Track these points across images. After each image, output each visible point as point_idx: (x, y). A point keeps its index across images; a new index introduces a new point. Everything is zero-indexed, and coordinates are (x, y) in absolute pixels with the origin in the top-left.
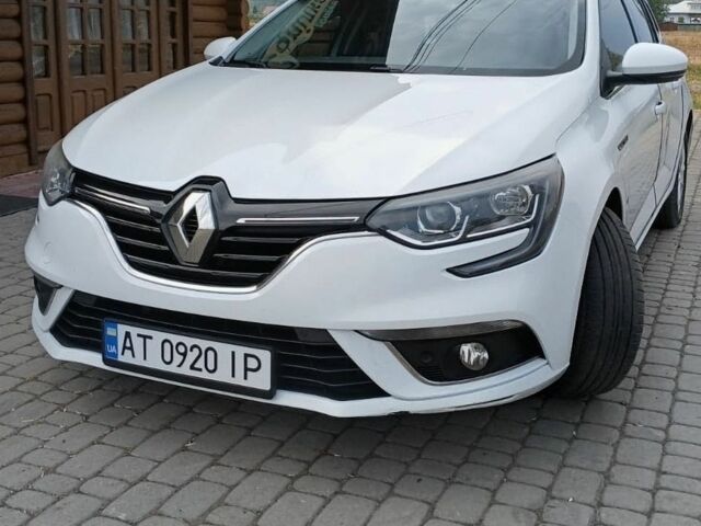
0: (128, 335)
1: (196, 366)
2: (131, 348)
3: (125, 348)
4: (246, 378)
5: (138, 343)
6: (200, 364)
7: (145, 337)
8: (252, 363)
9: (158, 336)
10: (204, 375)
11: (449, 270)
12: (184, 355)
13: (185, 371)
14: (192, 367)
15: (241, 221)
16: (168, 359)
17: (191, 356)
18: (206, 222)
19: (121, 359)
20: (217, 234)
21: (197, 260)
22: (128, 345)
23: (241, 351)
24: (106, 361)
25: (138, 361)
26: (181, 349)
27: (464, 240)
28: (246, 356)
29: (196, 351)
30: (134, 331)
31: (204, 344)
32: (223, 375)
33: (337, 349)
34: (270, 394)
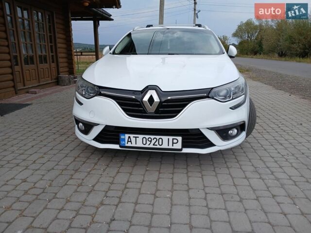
0: (129, 137)
1: (155, 144)
2: (131, 141)
3: (128, 141)
4: (173, 146)
5: (133, 140)
6: (157, 143)
7: (136, 137)
8: (175, 141)
9: (141, 137)
10: (158, 146)
11: (230, 108)
12: (151, 141)
13: (151, 146)
14: (154, 145)
15: (169, 98)
16: (144, 143)
17: (153, 142)
18: (156, 99)
19: (126, 145)
20: (161, 102)
21: (153, 111)
22: (129, 140)
23: (171, 138)
24: (120, 147)
25: (134, 145)
26: (150, 140)
27: (233, 99)
28: (173, 139)
29: (155, 140)
30: (132, 136)
31: (158, 137)
32: (165, 146)
33: (202, 134)
34: (181, 150)
